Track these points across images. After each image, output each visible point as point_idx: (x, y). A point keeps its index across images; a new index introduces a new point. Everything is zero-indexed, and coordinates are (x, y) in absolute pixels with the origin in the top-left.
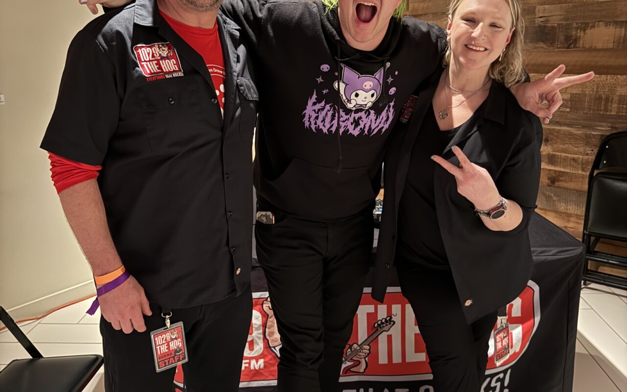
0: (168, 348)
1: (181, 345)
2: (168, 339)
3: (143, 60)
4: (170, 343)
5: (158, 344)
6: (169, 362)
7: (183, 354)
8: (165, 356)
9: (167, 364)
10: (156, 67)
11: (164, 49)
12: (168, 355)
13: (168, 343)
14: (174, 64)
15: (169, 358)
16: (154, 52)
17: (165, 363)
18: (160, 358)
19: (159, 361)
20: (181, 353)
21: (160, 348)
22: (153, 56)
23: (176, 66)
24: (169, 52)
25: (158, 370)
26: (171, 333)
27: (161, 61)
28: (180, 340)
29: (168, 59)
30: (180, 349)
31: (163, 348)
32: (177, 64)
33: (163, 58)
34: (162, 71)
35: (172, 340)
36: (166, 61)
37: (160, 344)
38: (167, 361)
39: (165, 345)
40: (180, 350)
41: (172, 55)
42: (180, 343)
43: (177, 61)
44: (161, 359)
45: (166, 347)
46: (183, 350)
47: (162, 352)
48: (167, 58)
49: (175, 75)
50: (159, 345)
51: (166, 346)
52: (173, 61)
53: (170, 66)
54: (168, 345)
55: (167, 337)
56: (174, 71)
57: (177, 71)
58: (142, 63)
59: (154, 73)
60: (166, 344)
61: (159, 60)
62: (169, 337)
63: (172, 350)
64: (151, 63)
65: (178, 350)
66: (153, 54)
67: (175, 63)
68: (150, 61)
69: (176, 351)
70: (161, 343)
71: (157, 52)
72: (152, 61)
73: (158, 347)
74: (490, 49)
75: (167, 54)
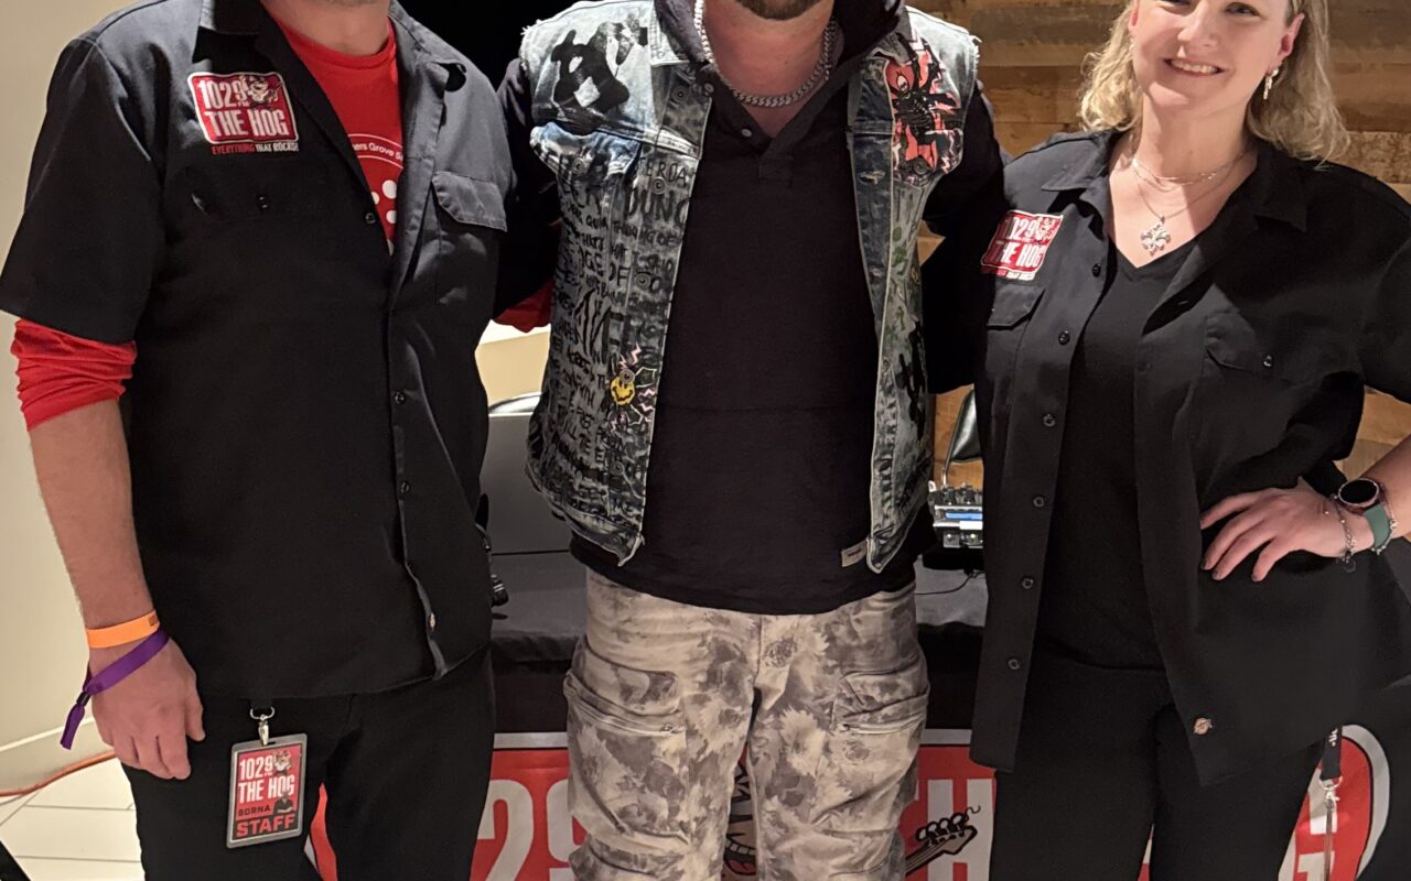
0: (264, 793)
1: (292, 792)
2: (269, 771)
3: (208, 106)
4: (271, 780)
5: (243, 778)
6: (259, 826)
7: (293, 815)
8: (254, 810)
9: (254, 832)
10: (237, 123)
11: (260, 86)
12: (261, 809)
13: (266, 779)
14: (281, 121)
15: (262, 818)
16: (236, 91)
17: (250, 827)
18: (241, 813)
19: (238, 818)
20: (288, 810)
21: (246, 788)
22: (233, 99)
23: (284, 125)
24: (270, 94)
25: (231, 842)
26: (278, 757)
27: (249, 112)
28: (292, 777)
29: (268, 108)
30: (288, 801)
31: (253, 790)
32: (287, 120)
33: (255, 105)
34: (251, 135)
35: (277, 773)
36: (263, 112)
37: (249, 777)
38: (255, 823)
39: (260, 782)
40: (290, 803)
41: (276, 100)
42: (292, 786)
43: (287, 114)
44: (244, 817)
45: (260, 789)
46: (295, 805)
47: (248, 800)
48: (264, 105)
49: (278, 147)
50: (246, 780)
51: (262, 785)
52: (278, 114)
53: (271, 124)
54: (265, 785)
55: (267, 764)
56: (279, 137)
57: (285, 137)
58: (207, 114)
59: (232, 137)
60: (262, 781)
61: (247, 108)
62: (271, 765)
63: (272, 799)
64: (227, 113)
65: (285, 801)
66: (233, 95)
67: (282, 117)
68: (224, 109)
69: (279, 803)
70: (252, 776)
71: (242, 92)
72: (230, 109)
73: (242, 785)
74: (1228, 70)
75: (265, 98)
